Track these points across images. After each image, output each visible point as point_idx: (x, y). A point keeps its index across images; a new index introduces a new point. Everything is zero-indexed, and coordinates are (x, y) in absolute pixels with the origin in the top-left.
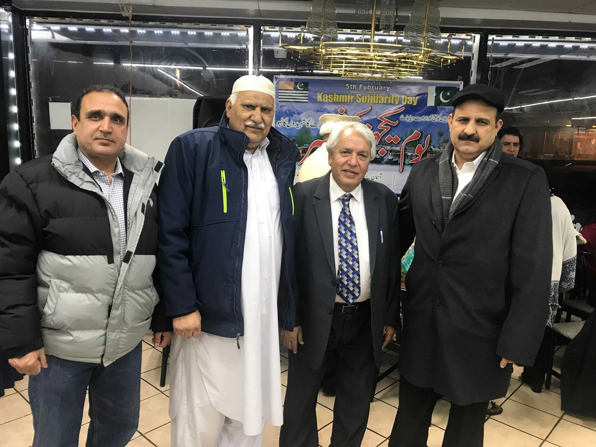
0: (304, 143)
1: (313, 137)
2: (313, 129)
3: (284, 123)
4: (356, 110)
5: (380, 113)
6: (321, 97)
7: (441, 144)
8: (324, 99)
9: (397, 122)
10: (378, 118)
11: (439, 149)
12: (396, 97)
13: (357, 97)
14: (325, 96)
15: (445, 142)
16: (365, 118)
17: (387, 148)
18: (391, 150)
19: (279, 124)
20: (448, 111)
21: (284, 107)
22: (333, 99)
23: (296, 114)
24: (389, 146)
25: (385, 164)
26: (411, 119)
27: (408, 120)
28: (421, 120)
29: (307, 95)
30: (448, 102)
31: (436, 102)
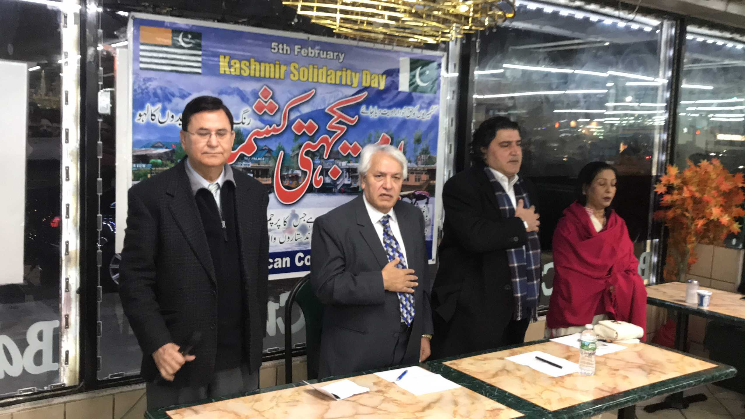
3: (153, 115)
4: (291, 94)
5: (330, 101)
6: (227, 64)
7: (419, 157)
8: (232, 70)
9: (356, 118)
10: (326, 111)
11: (417, 164)
12: (353, 74)
13: (292, 68)
14: (235, 63)
15: (424, 152)
16: (306, 109)
17: (341, 164)
18: (348, 167)
19: (142, 117)
20: (427, 101)
21: (151, 81)
22: (250, 70)
23: (177, 97)
24: (344, 161)
25: (340, 194)
26: (376, 113)
27: (371, 115)
28: (390, 116)
29: (200, 59)
30: (426, 86)
31: (410, 85)
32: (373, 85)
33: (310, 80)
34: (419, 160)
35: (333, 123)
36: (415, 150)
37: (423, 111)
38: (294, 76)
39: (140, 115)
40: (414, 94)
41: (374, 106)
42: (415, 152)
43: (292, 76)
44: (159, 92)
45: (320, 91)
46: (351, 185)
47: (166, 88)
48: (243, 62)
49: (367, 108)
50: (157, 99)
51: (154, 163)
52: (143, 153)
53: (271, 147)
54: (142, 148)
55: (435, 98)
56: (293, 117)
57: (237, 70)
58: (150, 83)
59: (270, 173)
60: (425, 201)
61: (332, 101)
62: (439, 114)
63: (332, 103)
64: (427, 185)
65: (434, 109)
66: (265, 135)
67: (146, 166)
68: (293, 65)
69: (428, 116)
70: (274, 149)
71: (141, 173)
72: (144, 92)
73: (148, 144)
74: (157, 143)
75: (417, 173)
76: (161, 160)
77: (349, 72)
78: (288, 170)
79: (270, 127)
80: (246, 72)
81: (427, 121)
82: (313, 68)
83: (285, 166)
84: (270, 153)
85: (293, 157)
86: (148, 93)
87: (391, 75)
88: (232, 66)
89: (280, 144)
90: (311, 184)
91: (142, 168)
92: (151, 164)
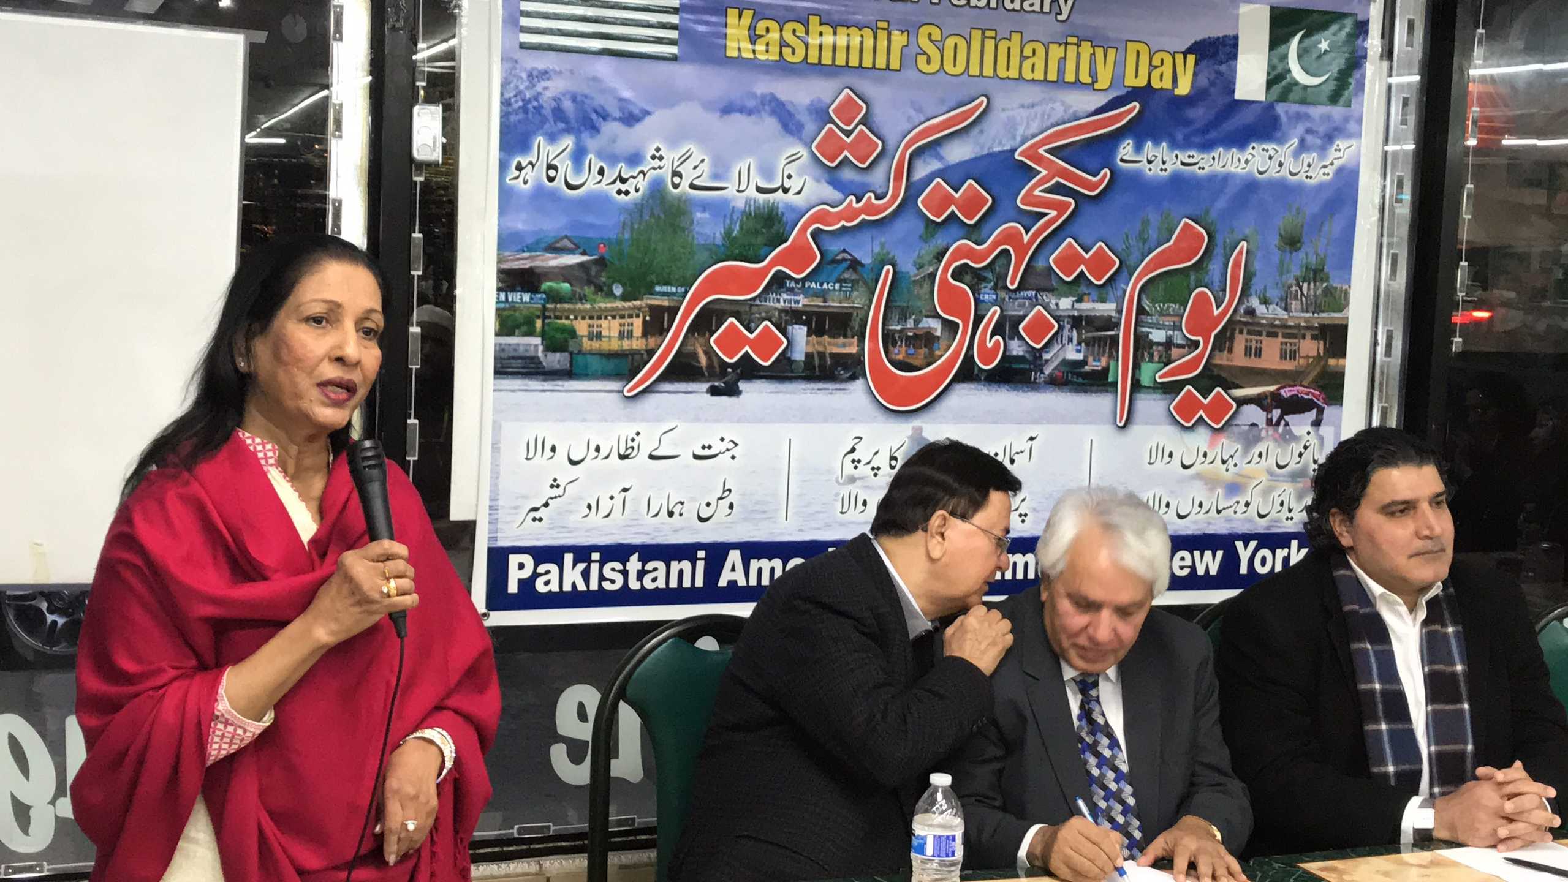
0: (653, 277)
1: (706, 247)
2: (705, 206)
3: (550, 167)
4: (919, 110)
5: (1028, 126)
6: (747, 32)
7: (1294, 289)
8: (760, 47)
9: (1105, 175)
10: (1017, 156)
11: (1286, 309)
12: (1099, 52)
13: (924, 42)
14: (768, 30)
15: (1312, 275)
16: (958, 152)
17: (1057, 305)
18: (1076, 314)
19: (524, 172)
20: (1322, 129)
21: (548, 79)
22: (807, 46)
23: (615, 119)
24: (1067, 297)
25: (1052, 388)
26: (1164, 163)
27: (1150, 166)
28: (1207, 170)
29: (674, 19)
30: (1319, 85)
31: (1270, 84)
32: (1156, 84)
33: (974, 70)
34: (1296, 298)
35: (1036, 189)
36: (1282, 270)
37: (1308, 157)
38: (929, 62)
39: (519, 168)
40: (1280, 109)
41: (1157, 142)
42: (1281, 274)
43: (922, 60)
44: (568, 105)
45: (998, 102)
46: (1084, 362)
47: (586, 96)
48: (789, 27)
49: (1138, 148)
50: (561, 125)
51: (551, 289)
52: (527, 265)
53: (856, 255)
54: (524, 251)
55: (1347, 119)
56: (921, 171)
57: (770, 48)
58: (544, 84)
59: (856, 324)
60: (1312, 415)
61: (1034, 129)
62: (1358, 165)
63: (1034, 136)
64: (1318, 369)
65: (1342, 152)
66: (843, 223)
67: (531, 298)
68: (924, 31)
69: (1323, 170)
70: (867, 260)
71: (517, 314)
72: (530, 106)
73: (538, 242)
74: (562, 239)
75: (1285, 336)
76: (571, 285)
77: (1086, 49)
78: (904, 318)
79: (858, 201)
80: (797, 51)
81: (1321, 187)
82: (984, 37)
83: (899, 306)
84: (855, 270)
85: (919, 283)
86: (538, 109)
87: (1214, 55)
88: (761, 36)
89: (882, 246)
90: (969, 359)
91: (522, 302)
92: (544, 292)
